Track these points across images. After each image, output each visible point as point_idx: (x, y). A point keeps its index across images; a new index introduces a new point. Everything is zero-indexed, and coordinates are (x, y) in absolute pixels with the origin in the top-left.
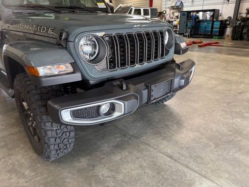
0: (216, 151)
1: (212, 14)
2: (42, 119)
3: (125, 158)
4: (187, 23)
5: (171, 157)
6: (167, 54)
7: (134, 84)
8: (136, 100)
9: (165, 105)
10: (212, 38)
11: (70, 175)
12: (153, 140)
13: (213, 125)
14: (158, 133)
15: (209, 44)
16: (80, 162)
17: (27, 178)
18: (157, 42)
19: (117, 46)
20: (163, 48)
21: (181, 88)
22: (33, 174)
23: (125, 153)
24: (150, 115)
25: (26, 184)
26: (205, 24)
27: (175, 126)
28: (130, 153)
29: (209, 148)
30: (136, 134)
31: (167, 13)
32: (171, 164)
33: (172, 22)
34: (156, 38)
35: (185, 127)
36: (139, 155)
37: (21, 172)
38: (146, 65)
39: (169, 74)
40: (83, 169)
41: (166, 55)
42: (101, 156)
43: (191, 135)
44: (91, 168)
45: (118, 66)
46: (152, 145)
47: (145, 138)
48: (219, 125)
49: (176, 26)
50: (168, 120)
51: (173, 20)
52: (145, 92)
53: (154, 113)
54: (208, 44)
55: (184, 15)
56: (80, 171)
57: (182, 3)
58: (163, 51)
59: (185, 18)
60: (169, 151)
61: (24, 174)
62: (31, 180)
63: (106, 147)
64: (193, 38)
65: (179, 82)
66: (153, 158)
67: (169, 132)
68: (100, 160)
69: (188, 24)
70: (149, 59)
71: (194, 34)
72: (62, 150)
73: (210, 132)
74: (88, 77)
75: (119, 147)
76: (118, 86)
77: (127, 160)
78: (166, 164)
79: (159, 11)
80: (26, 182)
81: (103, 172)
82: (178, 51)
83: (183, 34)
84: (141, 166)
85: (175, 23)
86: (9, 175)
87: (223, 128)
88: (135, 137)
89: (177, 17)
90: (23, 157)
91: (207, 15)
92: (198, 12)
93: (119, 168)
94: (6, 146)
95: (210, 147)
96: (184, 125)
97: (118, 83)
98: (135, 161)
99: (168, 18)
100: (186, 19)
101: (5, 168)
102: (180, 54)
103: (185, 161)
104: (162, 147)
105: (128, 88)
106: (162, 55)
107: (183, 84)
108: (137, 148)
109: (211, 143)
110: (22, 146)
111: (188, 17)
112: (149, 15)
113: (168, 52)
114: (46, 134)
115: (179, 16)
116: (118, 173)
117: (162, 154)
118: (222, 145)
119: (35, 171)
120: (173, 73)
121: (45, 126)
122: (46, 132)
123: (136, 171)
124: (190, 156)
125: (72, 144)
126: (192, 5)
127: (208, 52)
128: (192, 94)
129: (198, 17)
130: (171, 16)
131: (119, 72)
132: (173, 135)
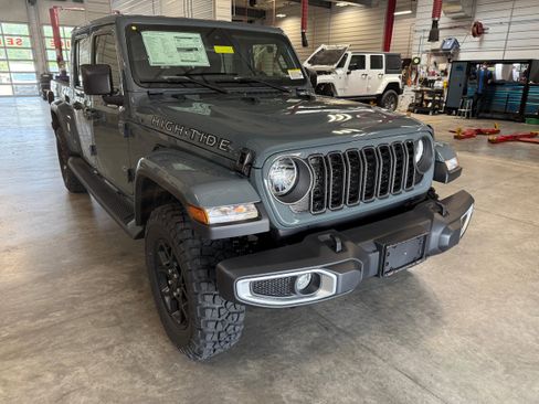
0: (507, 379)
1: (524, 69)
2: (199, 288)
3: (327, 371)
4: (466, 85)
5: (415, 380)
6: (418, 182)
7: (355, 241)
8: (358, 271)
9: (410, 274)
10: (524, 121)
11: (230, 389)
12: (382, 344)
13: (506, 325)
14: (391, 331)
15: (514, 138)
16: (247, 368)
17: (160, 385)
18: (400, 162)
19: (329, 171)
20: (411, 171)
21: (442, 249)
22: (169, 379)
23: (328, 362)
24: (376, 292)
25: (160, 395)
26: (508, 89)
27: (428, 320)
28: (336, 362)
29: (493, 372)
30: (349, 327)
31: (422, 62)
32: (414, 394)
33: (433, 81)
34: (400, 155)
35: (446, 323)
36: (353, 368)
37: (148, 373)
38: (378, 203)
39: (421, 224)
40: (254, 382)
41: (416, 183)
42: (285, 363)
43: (458, 341)
44: (268, 382)
45: (328, 206)
46: (380, 354)
47: (366, 337)
48: (519, 327)
49: (440, 92)
50: (414, 305)
51: (436, 78)
52: (374, 257)
53: (386, 289)
54: (511, 137)
55: (459, 68)
56: (248, 384)
57: (456, 43)
58: (410, 177)
59: (462, 75)
60: (413, 369)
61: (154, 377)
62: (167, 389)
63: (292, 346)
64: (479, 118)
65: (440, 238)
66: (380, 377)
67: (414, 331)
68: (283, 369)
69: (469, 89)
70: (384, 191)
71: (480, 111)
72: (222, 344)
73: (496, 340)
74: (277, 225)
75: (316, 349)
76: (327, 242)
77: (333, 376)
78: (405, 393)
79: (404, 56)
80: (160, 392)
81: (288, 391)
82: (440, 176)
83: (456, 109)
84: (357, 390)
85: (439, 85)
86: (130, 375)
87: (526, 335)
88: (347, 333)
89: (445, 72)
90: (149, 346)
91: (514, 71)
92: (492, 63)
93: (316, 387)
94: (118, 323)
95: (494, 369)
96: (446, 319)
97: (327, 236)
98: (347, 379)
99: (423, 73)
100: (464, 76)
101: (122, 362)
102: (443, 182)
103: (442, 391)
104: (398, 358)
105: (344, 249)
106: (409, 184)
107: (447, 243)
108: (351, 355)
109: (497, 363)
110: (146, 326)
111: (468, 73)
112: (381, 68)
113: (420, 178)
114: (203, 314)
115: (449, 71)
116: (315, 396)
117: (397, 373)
118: (520, 368)
119: (171, 374)
120: (429, 221)
121: (204, 300)
122: (203, 310)
123: (349, 397)
124: (454, 383)
125: (239, 335)
126: (480, 49)
127: (509, 158)
128: (466, 253)
129: (491, 75)
130: (431, 70)
131: (330, 216)
132: (421, 337)
